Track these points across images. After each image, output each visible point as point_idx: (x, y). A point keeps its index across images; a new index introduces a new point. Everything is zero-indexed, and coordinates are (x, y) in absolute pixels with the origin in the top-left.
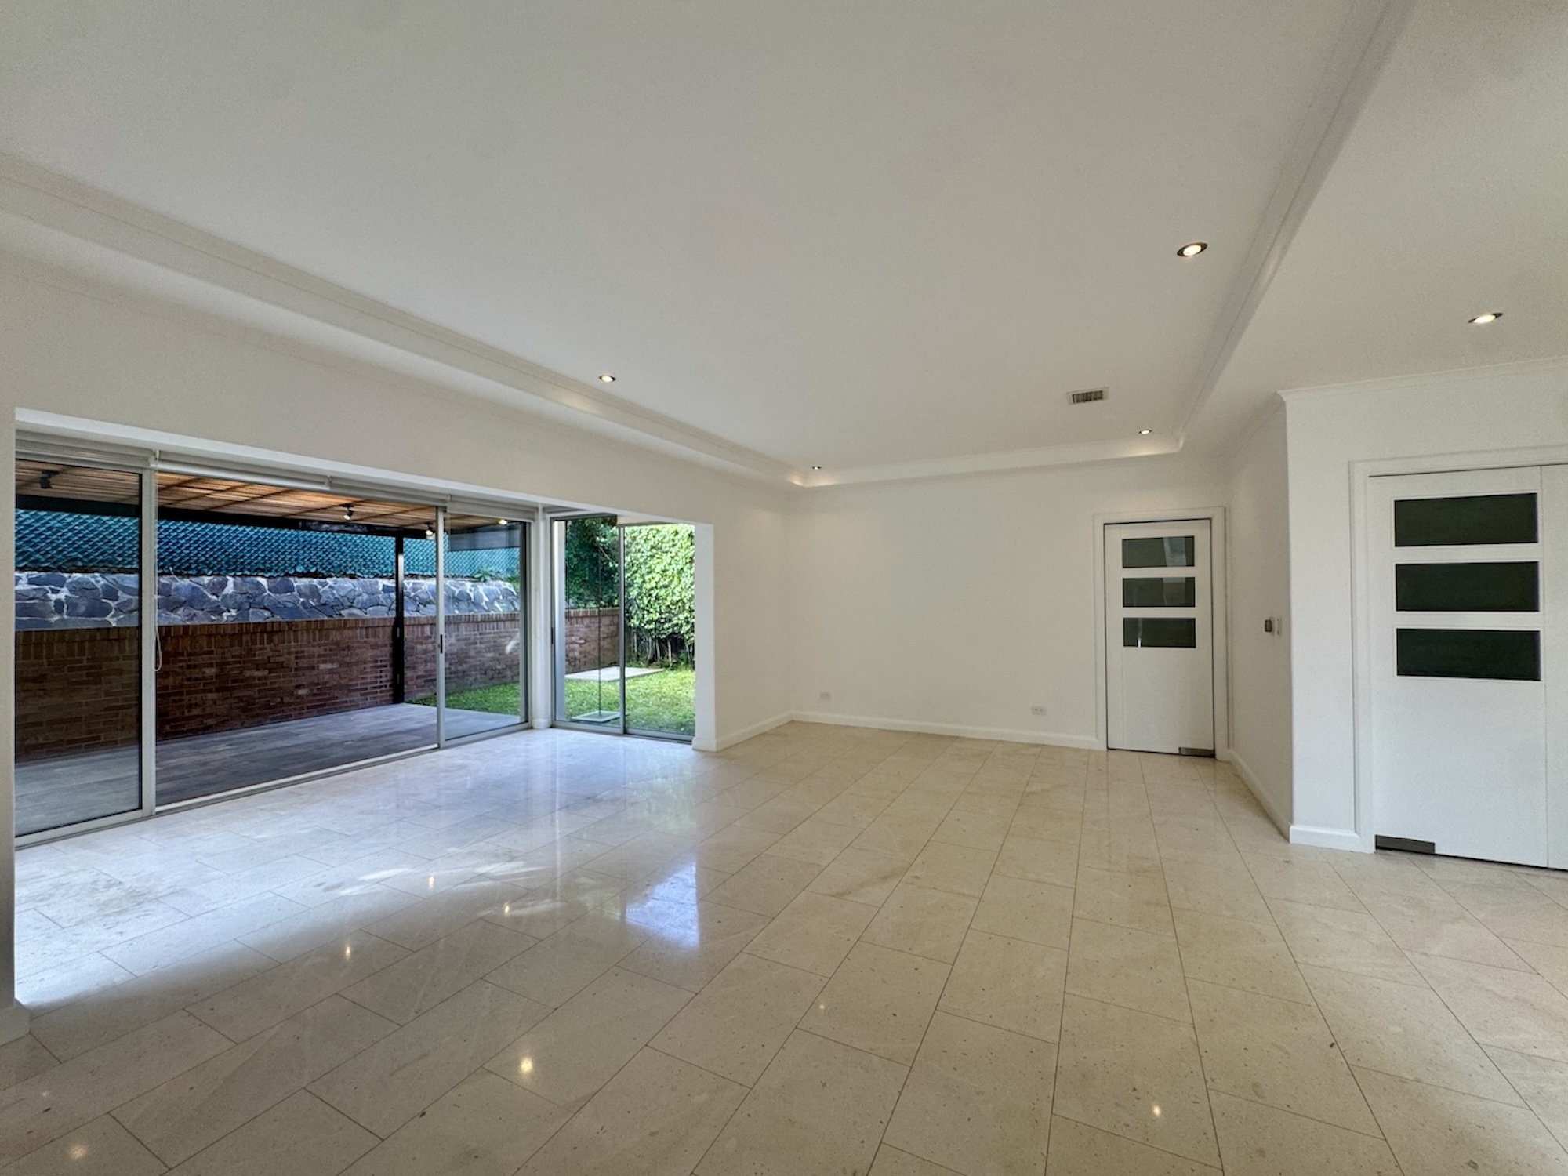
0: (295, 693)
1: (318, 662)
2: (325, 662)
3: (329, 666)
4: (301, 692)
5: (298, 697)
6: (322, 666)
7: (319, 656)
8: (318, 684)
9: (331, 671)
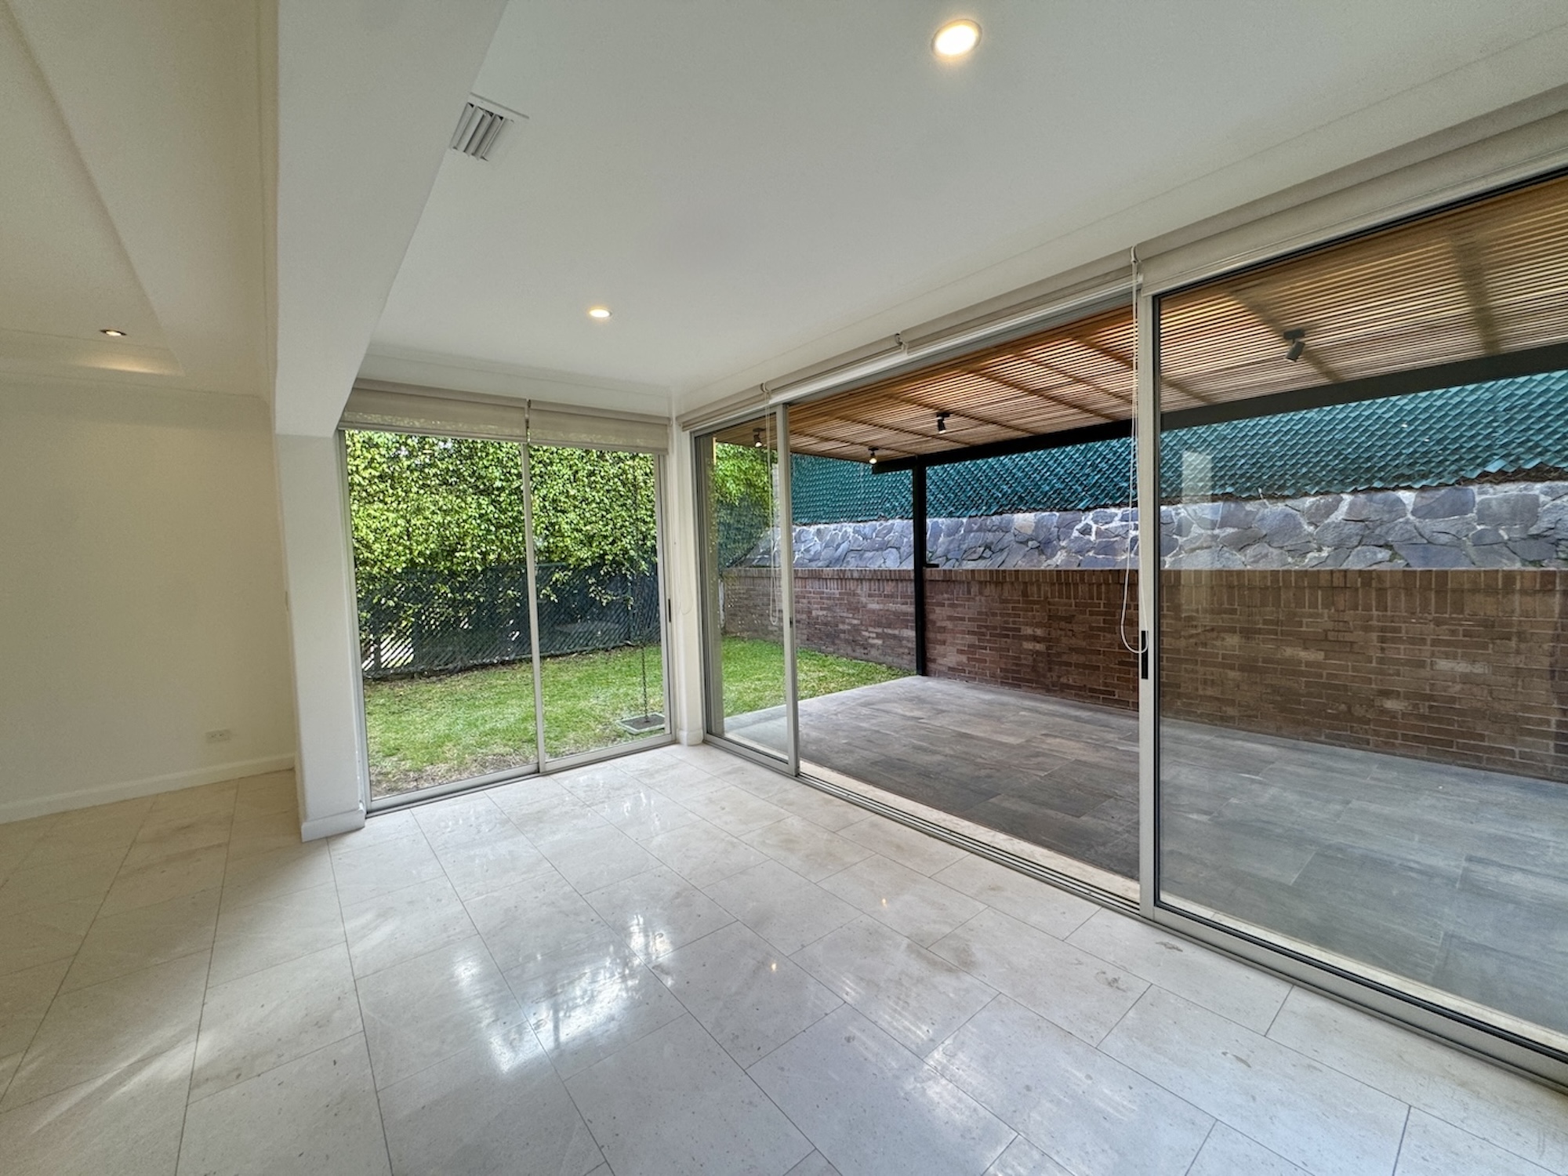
0: (1378, 703)
1: (1433, 654)
2: (1447, 656)
3: (1462, 667)
4: (1390, 704)
5: (1383, 711)
6: (1443, 665)
7: (1435, 643)
8: (1431, 698)
9: (1466, 679)
